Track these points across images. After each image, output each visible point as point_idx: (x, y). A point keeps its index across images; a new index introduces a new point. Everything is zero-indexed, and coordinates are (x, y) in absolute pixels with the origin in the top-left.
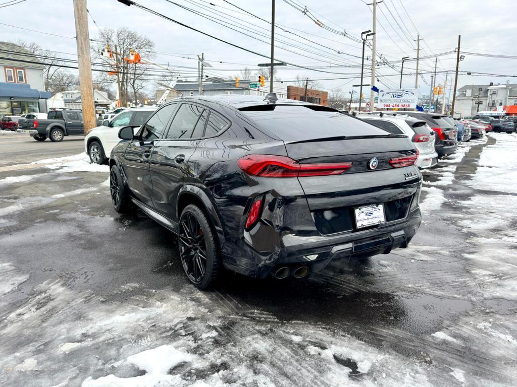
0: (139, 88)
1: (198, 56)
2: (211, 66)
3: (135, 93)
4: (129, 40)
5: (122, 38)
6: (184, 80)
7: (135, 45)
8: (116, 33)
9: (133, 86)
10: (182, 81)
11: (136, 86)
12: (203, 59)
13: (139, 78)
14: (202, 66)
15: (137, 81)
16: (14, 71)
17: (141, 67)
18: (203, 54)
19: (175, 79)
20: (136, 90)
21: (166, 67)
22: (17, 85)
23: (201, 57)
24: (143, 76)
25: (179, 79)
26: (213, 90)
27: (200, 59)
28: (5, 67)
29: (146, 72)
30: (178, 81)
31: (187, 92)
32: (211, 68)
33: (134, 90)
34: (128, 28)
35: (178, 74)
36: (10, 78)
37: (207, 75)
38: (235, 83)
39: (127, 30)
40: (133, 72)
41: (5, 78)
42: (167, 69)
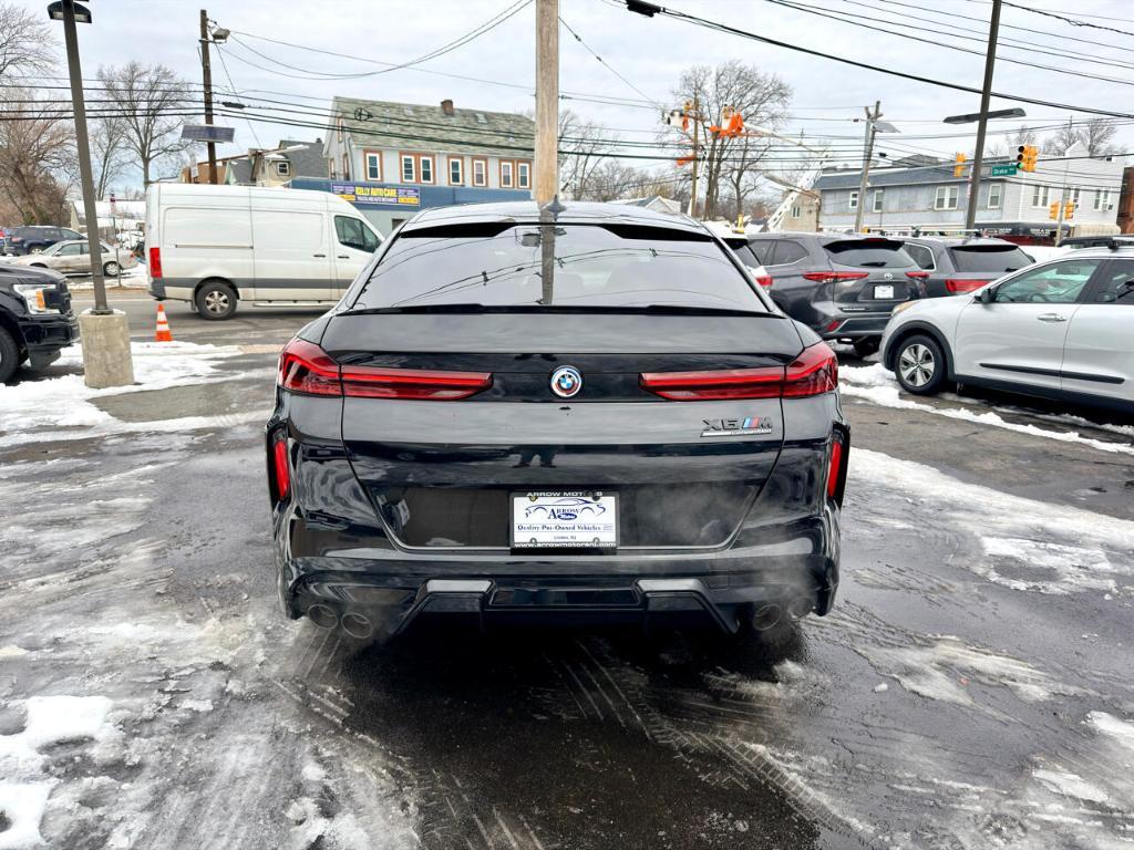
0: (748, 188)
1: (867, 108)
2: (894, 130)
3: (739, 199)
4: (738, 87)
5: (725, 83)
6: (840, 165)
7: (750, 96)
8: (714, 75)
9: (737, 186)
10: (834, 169)
11: (742, 184)
12: (878, 115)
13: (751, 167)
14: (874, 132)
15: (745, 173)
16: (513, 167)
17: (758, 143)
18: (878, 103)
19: (817, 165)
20: (742, 195)
21: (798, 141)
22: (516, 192)
23: (872, 111)
24: (758, 163)
25: (826, 165)
26: (906, 186)
27: (869, 116)
28: (501, 160)
29: (766, 153)
30: (825, 170)
31: (843, 194)
32: (897, 134)
33: (738, 193)
34: (739, 61)
35: (825, 153)
36: (507, 180)
37: (883, 151)
38: (954, 167)
39: (738, 66)
40: (739, 155)
41: (498, 181)
42: (800, 145)
